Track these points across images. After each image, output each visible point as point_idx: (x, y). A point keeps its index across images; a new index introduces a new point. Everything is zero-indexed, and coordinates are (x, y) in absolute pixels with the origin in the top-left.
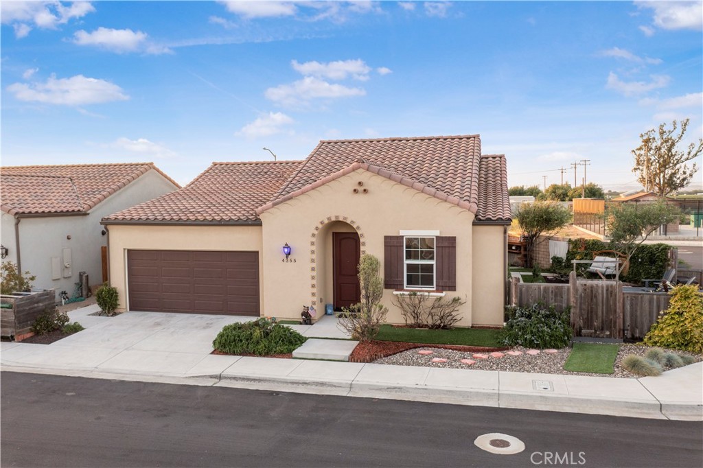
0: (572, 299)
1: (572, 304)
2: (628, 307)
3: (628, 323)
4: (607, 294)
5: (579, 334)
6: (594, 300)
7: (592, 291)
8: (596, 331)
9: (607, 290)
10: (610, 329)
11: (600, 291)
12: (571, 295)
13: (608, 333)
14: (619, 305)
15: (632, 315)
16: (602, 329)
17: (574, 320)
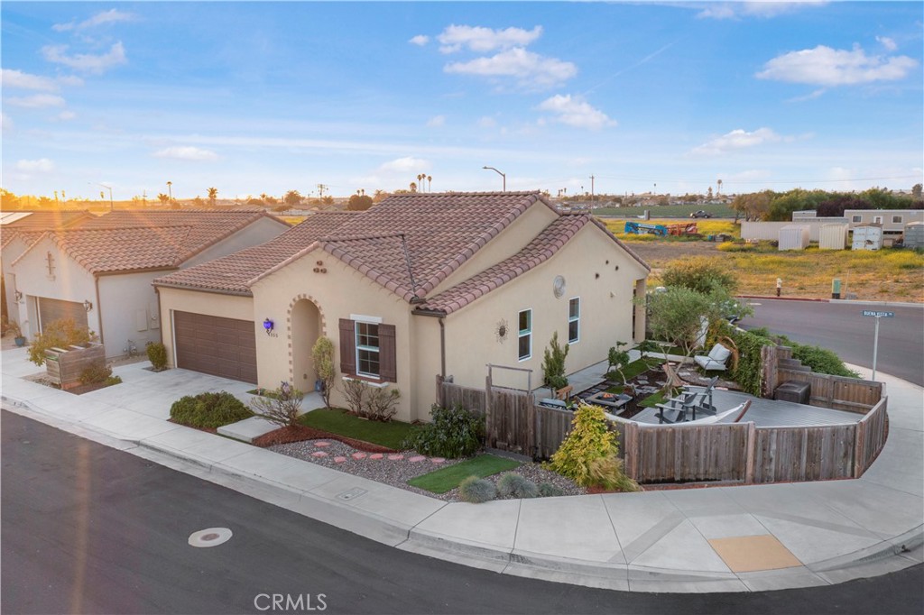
0: (487, 407)
1: (487, 412)
2: (539, 423)
3: (539, 440)
4: (519, 405)
5: (494, 446)
6: (508, 409)
7: (505, 400)
8: (509, 445)
9: (519, 401)
10: (522, 444)
11: (513, 401)
12: (487, 402)
13: (520, 449)
14: (530, 419)
15: (542, 433)
16: (515, 444)
17: (490, 430)
